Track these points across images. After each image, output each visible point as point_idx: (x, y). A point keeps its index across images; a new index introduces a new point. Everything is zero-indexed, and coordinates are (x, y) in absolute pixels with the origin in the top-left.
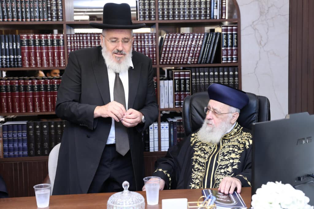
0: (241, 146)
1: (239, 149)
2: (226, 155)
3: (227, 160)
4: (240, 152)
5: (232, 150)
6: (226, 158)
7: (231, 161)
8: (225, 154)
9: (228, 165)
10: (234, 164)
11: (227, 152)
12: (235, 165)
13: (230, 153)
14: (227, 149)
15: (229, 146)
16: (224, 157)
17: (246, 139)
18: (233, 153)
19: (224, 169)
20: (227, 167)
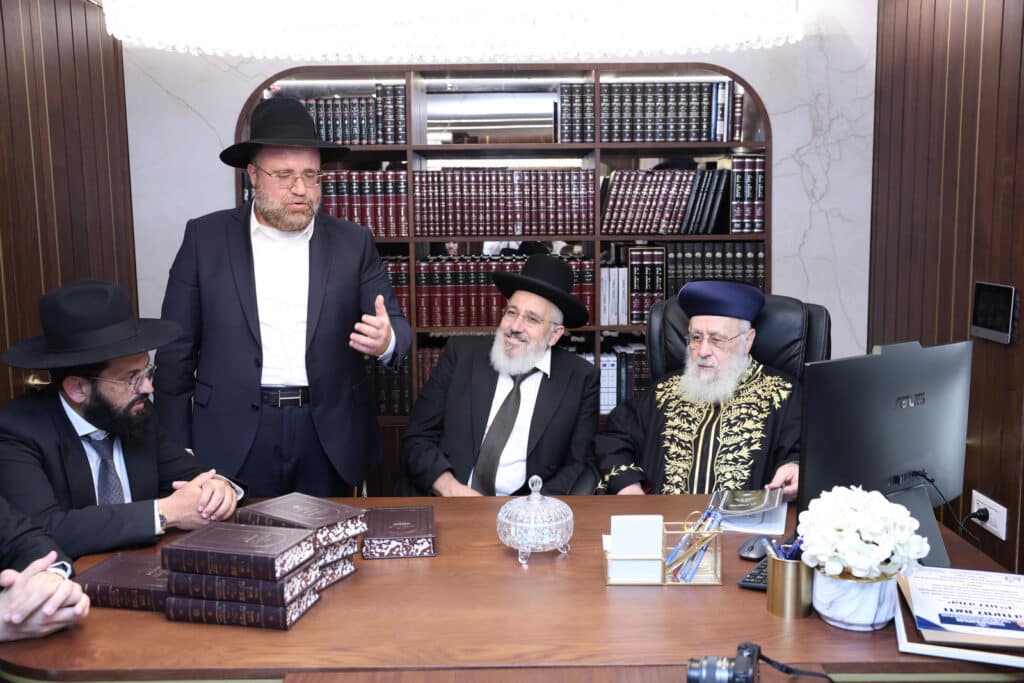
0: (765, 404)
1: (760, 410)
2: (735, 424)
3: (737, 434)
4: (762, 416)
5: (747, 414)
6: (735, 429)
7: (747, 436)
8: (732, 422)
9: (741, 444)
10: (753, 441)
11: (736, 418)
12: (755, 443)
13: (743, 420)
14: (736, 413)
15: (740, 406)
16: (731, 427)
17: (773, 390)
18: (749, 419)
19: (732, 452)
20: (738, 448)
